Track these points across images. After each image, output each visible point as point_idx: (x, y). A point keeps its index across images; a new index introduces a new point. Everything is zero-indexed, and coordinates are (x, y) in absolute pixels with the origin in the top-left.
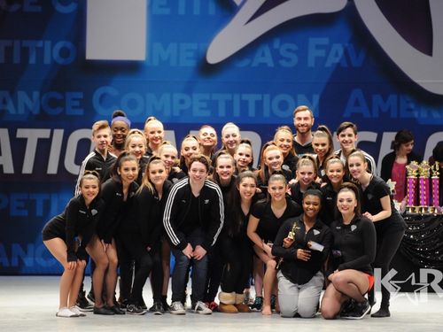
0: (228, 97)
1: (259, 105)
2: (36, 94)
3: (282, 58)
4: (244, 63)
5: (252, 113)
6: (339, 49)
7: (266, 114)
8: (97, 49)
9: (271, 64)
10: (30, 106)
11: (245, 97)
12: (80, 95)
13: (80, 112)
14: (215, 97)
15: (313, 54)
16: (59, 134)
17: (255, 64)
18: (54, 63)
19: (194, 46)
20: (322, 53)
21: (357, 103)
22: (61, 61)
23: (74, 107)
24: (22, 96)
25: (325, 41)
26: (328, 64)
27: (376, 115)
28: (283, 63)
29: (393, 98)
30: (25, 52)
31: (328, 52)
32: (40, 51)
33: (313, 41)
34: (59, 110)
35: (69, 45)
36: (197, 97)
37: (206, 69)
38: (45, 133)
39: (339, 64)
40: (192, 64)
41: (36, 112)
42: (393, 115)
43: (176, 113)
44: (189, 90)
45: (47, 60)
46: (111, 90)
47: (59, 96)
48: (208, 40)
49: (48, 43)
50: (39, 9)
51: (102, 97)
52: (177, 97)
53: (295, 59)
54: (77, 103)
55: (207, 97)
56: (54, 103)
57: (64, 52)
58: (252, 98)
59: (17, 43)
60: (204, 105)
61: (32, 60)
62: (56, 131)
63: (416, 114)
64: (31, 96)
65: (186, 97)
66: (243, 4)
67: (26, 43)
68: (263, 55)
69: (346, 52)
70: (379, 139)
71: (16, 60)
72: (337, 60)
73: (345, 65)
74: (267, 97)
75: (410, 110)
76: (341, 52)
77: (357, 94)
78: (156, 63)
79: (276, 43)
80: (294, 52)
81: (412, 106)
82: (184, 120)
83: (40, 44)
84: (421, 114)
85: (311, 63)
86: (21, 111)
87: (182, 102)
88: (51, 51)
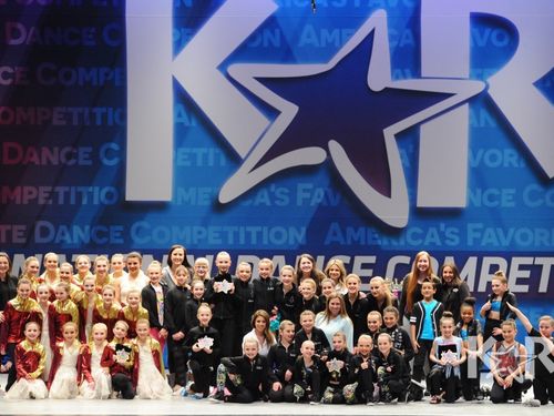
0: (236, 229)
1: (260, 235)
2: (87, 228)
3: (277, 199)
4: (247, 203)
5: (254, 241)
6: (321, 192)
7: (265, 242)
8: (134, 193)
9: (268, 203)
10: (82, 236)
11: (249, 229)
12: (121, 228)
13: (121, 241)
14: (226, 229)
15: (301, 196)
17: (256, 204)
18: (102, 204)
19: (209, 190)
20: (308, 195)
21: (335, 234)
22: (106, 202)
23: (116, 237)
24: (76, 229)
25: (310, 186)
26: (312, 204)
27: (349, 242)
28: (277, 202)
29: (362, 230)
30: (79, 196)
31: (312, 194)
32: (91, 196)
33: (301, 186)
34: (105, 240)
35: (113, 189)
36: (212, 229)
37: (218, 207)
39: (320, 204)
40: (207, 203)
41: (87, 241)
42: (363, 243)
43: (196, 242)
44: (205, 223)
45: (96, 202)
46: (145, 224)
47: (104, 229)
48: (220, 185)
49: (97, 189)
50: (89, 163)
51: (138, 229)
52: (196, 229)
53: (287, 199)
54: (118, 235)
55: (218, 228)
56: (100, 234)
57: (109, 196)
58: (254, 230)
59: (73, 189)
60: (217, 235)
61: (85, 202)
63: (379, 242)
64: (83, 230)
65: (203, 229)
66: (247, 157)
67: (80, 189)
68: (262, 197)
69: (326, 195)
70: (352, 261)
71: (73, 201)
72: (319, 201)
73: (325, 204)
74: (265, 229)
75: (374, 239)
76: (322, 194)
77: (335, 226)
78: (179, 203)
79: (273, 188)
80: (287, 194)
81: (376, 236)
82: (201, 247)
83: (91, 189)
84: (384, 242)
85: (299, 203)
86: (76, 241)
87: (200, 233)
88: (99, 194)
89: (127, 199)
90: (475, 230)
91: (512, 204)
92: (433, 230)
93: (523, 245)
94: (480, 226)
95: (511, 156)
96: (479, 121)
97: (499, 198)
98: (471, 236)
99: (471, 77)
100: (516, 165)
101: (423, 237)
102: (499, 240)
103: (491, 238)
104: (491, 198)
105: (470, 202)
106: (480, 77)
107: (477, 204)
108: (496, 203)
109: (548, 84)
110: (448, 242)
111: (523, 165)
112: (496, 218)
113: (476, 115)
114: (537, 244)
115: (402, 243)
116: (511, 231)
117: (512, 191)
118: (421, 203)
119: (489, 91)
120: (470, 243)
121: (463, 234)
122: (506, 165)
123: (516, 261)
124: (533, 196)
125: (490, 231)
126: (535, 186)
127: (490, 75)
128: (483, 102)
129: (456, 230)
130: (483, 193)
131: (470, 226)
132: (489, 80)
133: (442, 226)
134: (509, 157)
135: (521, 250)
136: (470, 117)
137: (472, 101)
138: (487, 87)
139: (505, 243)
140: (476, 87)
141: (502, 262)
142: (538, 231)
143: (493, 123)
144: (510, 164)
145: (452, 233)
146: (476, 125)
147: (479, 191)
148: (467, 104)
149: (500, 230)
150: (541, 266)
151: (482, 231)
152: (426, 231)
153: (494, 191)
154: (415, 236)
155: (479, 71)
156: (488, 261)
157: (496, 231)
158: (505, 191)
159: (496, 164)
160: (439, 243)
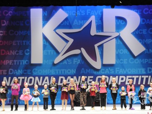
0: (59, 70)
1: (64, 71)
2: (22, 70)
3: (68, 62)
5: (63, 73)
6: (79, 61)
7: (66, 73)
8: (33, 61)
9: (66, 64)
10: (20, 72)
11: (62, 70)
12: (30, 70)
13: (30, 73)
14: (56, 70)
15: (74, 62)
16: (26, 78)
17: (63, 64)
18: (25, 64)
19: (52, 60)
20: (76, 61)
21: (83, 71)
22: (26, 64)
23: (29, 73)
24: (19, 71)
25: (77, 59)
26: (77, 64)
27: (87, 73)
28: (69, 63)
29: (90, 70)
30: (20, 62)
31: (77, 61)
32: (22, 62)
33: (74, 59)
34: (26, 73)
35: (28, 61)
36: (52, 70)
37: (54, 65)
38: (23, 78)
39: (79, 64)
40: (51, 64)
41: (22, 74)
42: (90, 73)
43: (49, 73)
44: (51, 69)
45: (24, 64)
46: (36, 69)
47: (26, 70)
48: (54, 59)
49: (24, 61)
50: (22, 54)
51: (34, 70)
52: (49, 70)
53: (71, 63)
54: (29, 72)
55: (54, 70)
56: (25, 72)
57: (27, 62)
58: (63, 70)
59: (18, 61)
60: (54, 72)
61: (21, 64)
62: (25, 77)
63: (94, 73)
64: (21, 71)
65: (50, 70)
66: (61, 52)
67: (20, 61)
68: (65, 62)
70: (87, 77)
71: (18, 64)
72: (79, 63)
73: (80, 63)
74: (66, 70)
75: (93, 72)
76: (80, 61)
77: (83, 69)
78: (44, 64)
79: (67, 60)
80: (71, 61)
81: (93, 71)
82: (50, 75)
83: (22, 61)
84: (95, 73)
86: (19, 73)
87: (50, 71)
88: (24, 62)
89: (32, 63)
90: (117, 69)
91: (126, 63)
92: (107, 70)
93: (129, 73)
94: (119, 68)
95: (126, 51)
96: (118, 43)
97: (123, 61)
98: (116, 71)
99: (116, 32)
100: (127, 53)
101: (105, 71)
102: (123, 72)
103: (121, 71)
104: (121, 61)
105: (116, 62)
106: (118, 32)
107: (118, 63)
108: (122, 63)
109: (134, 33)
110: (111, 72)
111: (129, 53)
112: (123, 66)
113: (117, 41)
114: (133, 72)
115: (100, 73)
116: (126, 69)
117: (126, 60)
118: (104, 63)
119: (120, 35)
120: (116, 72)
121: (115, 71)
122: (125, 53)
123: (128, 77)
124: (132, 61)
125: (121, 69)
126: (132, 58)
127: (120, 31)
128: (119, 38)
129: (113, 69)
130: (119, 60)
131: (116, 68)
132: (120, 33)
133: (109, 68)
134: (125, 51)
135: (129, 74)
136: (116, 42)
137: (116, 38)
138: (120, 34)
139: (125, 72)
140: (117, 34)
141: (124, 77)
142: (133, 69)
143: (121, 43)
144: (126, 53)
145: (112, 70)
146: (117, 44)
147: (118, 60)
148: (115, 39)
149: (123, 69)
150: (134, 78)
151: (119, 70)
152: (105, 70)
153: (122, 60)
154: (103, 71)
155: (118, 30)
156: (121, 77)
157: (122, 70)
158: (125, 60)
159: (122, 53)
160: (109, 73)
